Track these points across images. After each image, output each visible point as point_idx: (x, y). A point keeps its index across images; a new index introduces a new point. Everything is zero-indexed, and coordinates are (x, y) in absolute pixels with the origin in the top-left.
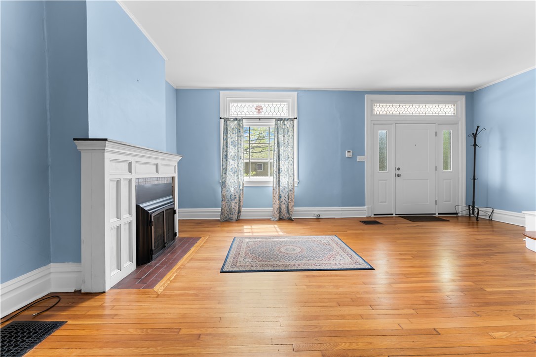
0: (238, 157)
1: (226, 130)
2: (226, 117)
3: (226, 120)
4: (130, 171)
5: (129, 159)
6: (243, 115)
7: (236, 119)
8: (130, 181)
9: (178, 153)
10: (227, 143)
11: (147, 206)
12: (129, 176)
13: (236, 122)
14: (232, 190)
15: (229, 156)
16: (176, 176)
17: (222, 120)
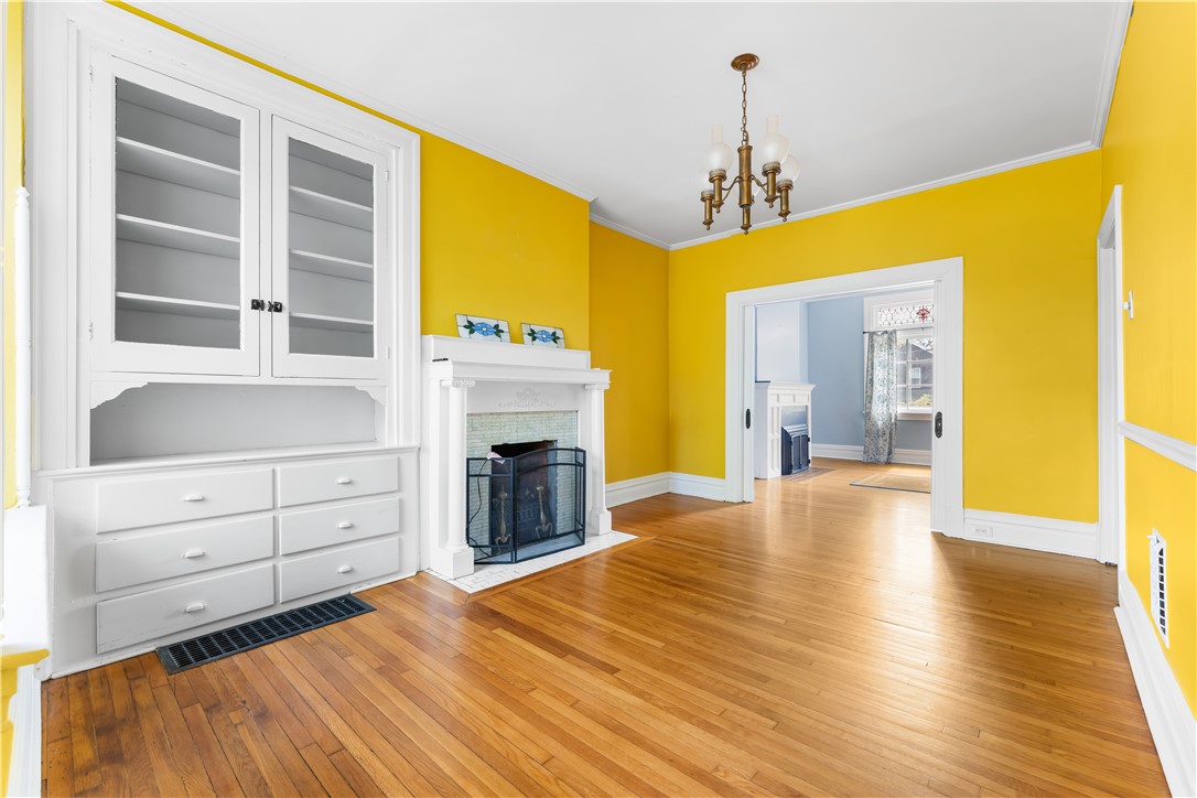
0: (888, 381)
1: (872, 347)
2: (872, 330)
3: (872, 334)
4: (778, 400)
5: (777, 392)
6: (897, 326)
7: (886, 332)
8: (778, 409)
9: (810, 382)
10: (872, 363)
11: (789, 429)
12: (777, 405)
13: (886, 336)
14: (880, 423)
15: (875, 380)
16: (809, 405)
17: (867, 335)
